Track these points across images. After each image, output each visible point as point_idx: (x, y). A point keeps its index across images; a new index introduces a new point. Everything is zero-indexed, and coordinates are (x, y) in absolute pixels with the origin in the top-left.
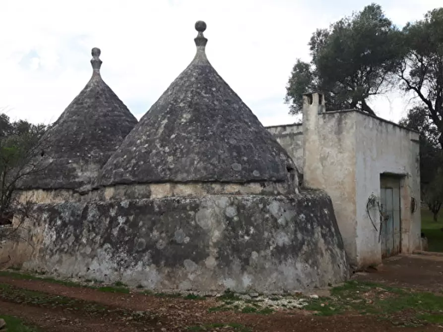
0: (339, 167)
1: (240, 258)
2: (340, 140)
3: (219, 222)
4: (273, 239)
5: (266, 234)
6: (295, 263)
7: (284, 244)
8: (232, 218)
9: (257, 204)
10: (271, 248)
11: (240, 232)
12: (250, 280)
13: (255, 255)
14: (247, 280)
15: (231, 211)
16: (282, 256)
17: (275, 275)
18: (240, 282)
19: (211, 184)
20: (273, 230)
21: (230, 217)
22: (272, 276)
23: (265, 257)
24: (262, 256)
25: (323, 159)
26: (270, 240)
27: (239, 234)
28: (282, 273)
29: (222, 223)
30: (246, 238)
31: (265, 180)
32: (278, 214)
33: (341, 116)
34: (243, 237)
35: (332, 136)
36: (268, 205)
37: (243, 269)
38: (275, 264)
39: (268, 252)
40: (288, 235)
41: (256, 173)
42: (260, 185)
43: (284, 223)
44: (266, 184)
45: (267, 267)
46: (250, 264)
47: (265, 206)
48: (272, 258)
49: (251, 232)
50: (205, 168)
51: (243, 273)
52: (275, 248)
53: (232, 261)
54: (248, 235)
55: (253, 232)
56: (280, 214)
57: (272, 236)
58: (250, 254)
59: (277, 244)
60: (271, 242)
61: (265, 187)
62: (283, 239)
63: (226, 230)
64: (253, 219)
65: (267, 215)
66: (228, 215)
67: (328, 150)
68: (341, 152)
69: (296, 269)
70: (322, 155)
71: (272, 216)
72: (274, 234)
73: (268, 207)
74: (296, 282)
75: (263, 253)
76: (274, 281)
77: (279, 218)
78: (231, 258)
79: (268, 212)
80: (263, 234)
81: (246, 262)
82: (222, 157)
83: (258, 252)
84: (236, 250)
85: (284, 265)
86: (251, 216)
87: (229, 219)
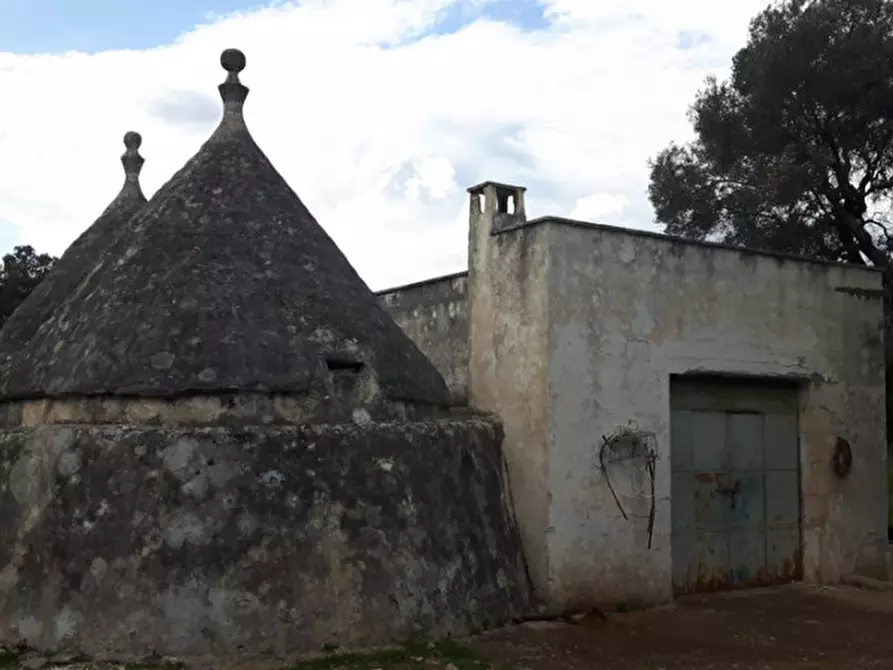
0: (522, 359)
1: (64, 571)
2: (523, 292)
3: (43, 488)
4: (155, 530)
5: (138, 518)
6: (207, 592)
7: (185, 543)
8: (69, 478)
9: (133, 447)
10: (146, 551)
11: (77, 511)
12: (74, 623)
13: (99, 565)
14: (65, 625)
15: (70, 462)
16: (174, 572)
17: (139, 615)
18: (50, 627)
19: (103, 401)
20: (162, 509)
21: (65, 474)
22: (130, 619)
23: (123, 572)
24: (115, 570)
25: (498, 340)
26: (145, 532)
27: (74, 516)
28: (160, 613)
29: (50, 490)
30: (87, 524)
31: (235, 391)
32: (186, 469)
33: (526, 234)
34: (80, 522)
35: (511, 286)
36: (162, 448)
37: (64, 598)
38: (146, 591)
39: (135, 561)
40: (204, 520)
41: (206, 376)
42: (220, 403)
43: (200, 493)
44: (236, 400)
45: (121, 595)
46: (83, 586)
47: (151, 451)
48: (139, 576)
49: (101, 512)
50: (95, 366)
51: (60, 608)
52: (156, 552)
53: (45, 576)
54: (92, 519)
55: (106, 513)
56: (192, 470)
57: (156, 524)
58: (88, 563)
59: (164, 541)
60: (147, 538)
61: (232, 405)
62: (186, 529)
63: (53, 505)
64: (110, 481)
65: (154, 473)
66: (61, 470)
67: (506, 318)
68: (524, 323)
69: (209, 604)
70: (496, 332)
71: (168, 476)
72: (163, 520)
73: (160, 454)
74: (200, 635)
75: (119, 563)
76: (132, 631)
77: (188, 480)
78: (46, 571)
79: (160, 464)
80: (131, 518)
81: (75, 580)
82: (142, 338)
83: (109, 559)
84: (61, 552)
85: (171, 593)
86: (110, 474)
87: (61, 480)
